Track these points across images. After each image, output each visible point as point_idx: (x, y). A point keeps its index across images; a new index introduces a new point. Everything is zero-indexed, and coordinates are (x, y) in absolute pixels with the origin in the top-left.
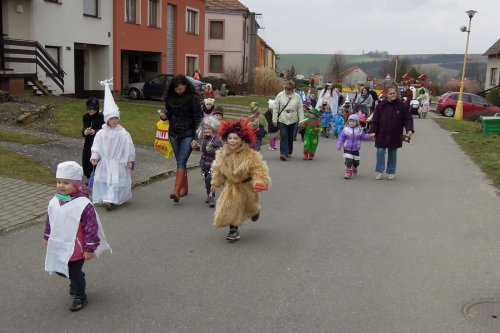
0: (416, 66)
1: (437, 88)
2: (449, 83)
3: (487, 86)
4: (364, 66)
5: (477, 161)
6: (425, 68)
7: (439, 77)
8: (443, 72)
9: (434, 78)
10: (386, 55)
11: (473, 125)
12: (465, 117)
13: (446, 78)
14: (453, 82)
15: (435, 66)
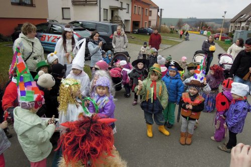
0: (206, 23)
1: (214, 31)
2: (218, 29)
3: (230, 31)
4: (188, 23)
5: (222, 48)
6: (209, 24)
7: (214, 27)
8: (216, 25)
9: (212, 27)
10: (195, 19)
11: (223, 42)
12: (221, 40)
13: (216, 28)
14: (219, 29)
15: (213, 23)
